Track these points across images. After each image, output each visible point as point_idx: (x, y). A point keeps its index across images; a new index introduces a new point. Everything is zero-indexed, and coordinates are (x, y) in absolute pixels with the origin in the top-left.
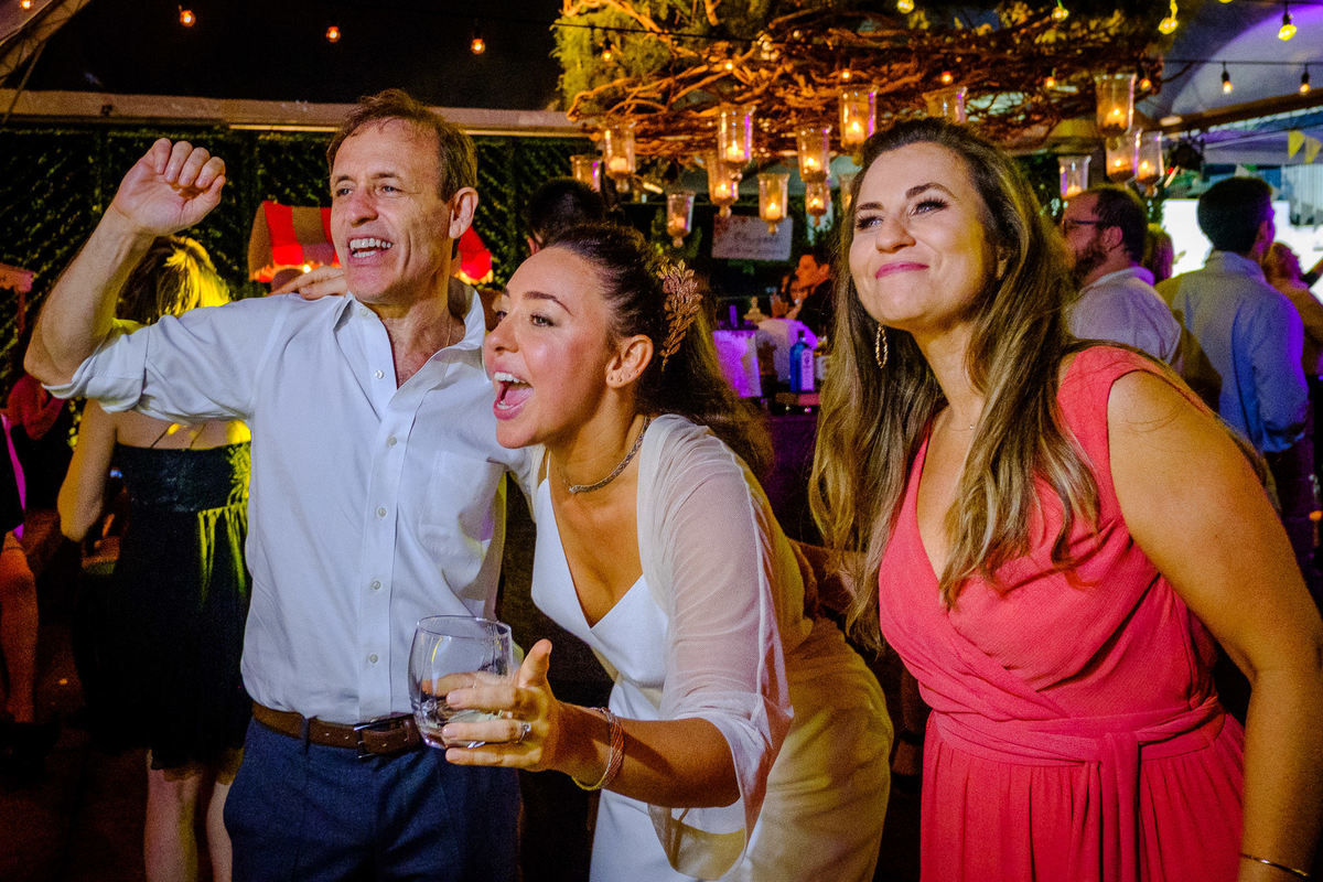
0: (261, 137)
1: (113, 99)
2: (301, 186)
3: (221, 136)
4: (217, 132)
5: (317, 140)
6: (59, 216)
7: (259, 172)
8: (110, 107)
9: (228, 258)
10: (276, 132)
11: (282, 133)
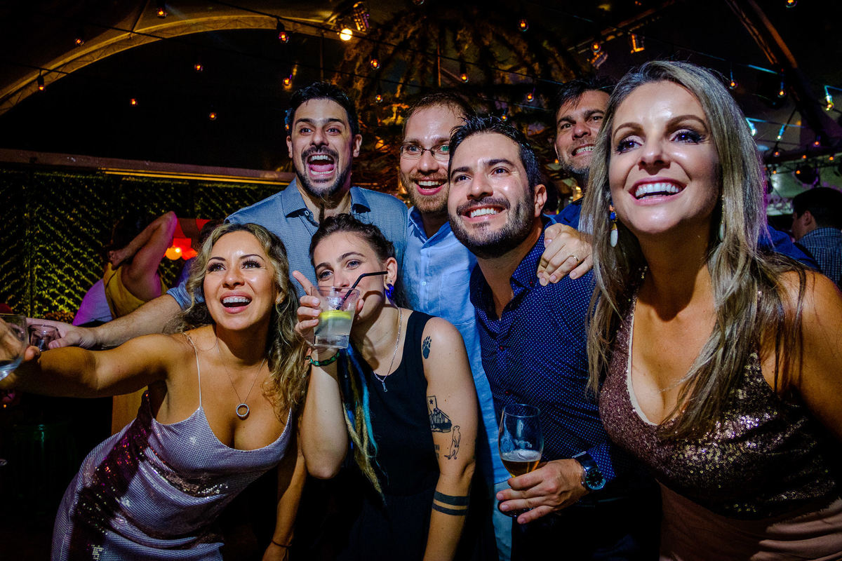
0: (124, 179)
1: (37, 154)
2: (146, 206)
3: (100, 178)
4: (98, 175)
5: (155, 182)
6: (3, 219)
7: (122, 198)
8: (36, 159)
9: (103, 245)
10: (132, 176)
11: (135, 177)
